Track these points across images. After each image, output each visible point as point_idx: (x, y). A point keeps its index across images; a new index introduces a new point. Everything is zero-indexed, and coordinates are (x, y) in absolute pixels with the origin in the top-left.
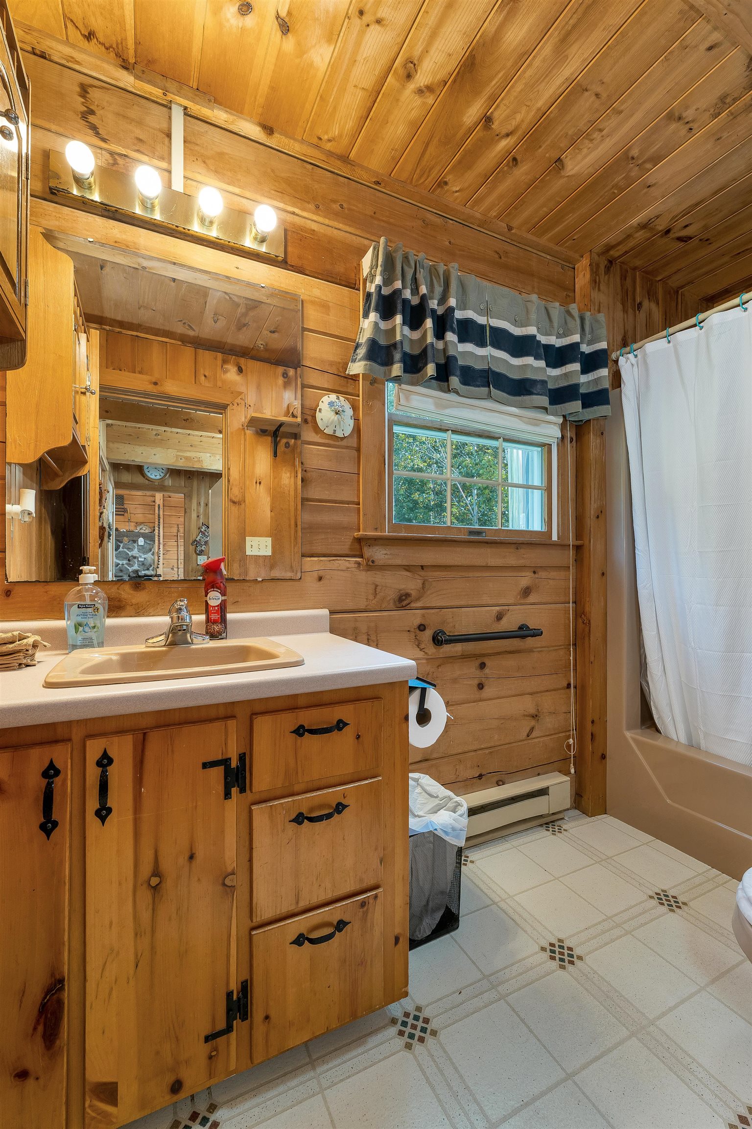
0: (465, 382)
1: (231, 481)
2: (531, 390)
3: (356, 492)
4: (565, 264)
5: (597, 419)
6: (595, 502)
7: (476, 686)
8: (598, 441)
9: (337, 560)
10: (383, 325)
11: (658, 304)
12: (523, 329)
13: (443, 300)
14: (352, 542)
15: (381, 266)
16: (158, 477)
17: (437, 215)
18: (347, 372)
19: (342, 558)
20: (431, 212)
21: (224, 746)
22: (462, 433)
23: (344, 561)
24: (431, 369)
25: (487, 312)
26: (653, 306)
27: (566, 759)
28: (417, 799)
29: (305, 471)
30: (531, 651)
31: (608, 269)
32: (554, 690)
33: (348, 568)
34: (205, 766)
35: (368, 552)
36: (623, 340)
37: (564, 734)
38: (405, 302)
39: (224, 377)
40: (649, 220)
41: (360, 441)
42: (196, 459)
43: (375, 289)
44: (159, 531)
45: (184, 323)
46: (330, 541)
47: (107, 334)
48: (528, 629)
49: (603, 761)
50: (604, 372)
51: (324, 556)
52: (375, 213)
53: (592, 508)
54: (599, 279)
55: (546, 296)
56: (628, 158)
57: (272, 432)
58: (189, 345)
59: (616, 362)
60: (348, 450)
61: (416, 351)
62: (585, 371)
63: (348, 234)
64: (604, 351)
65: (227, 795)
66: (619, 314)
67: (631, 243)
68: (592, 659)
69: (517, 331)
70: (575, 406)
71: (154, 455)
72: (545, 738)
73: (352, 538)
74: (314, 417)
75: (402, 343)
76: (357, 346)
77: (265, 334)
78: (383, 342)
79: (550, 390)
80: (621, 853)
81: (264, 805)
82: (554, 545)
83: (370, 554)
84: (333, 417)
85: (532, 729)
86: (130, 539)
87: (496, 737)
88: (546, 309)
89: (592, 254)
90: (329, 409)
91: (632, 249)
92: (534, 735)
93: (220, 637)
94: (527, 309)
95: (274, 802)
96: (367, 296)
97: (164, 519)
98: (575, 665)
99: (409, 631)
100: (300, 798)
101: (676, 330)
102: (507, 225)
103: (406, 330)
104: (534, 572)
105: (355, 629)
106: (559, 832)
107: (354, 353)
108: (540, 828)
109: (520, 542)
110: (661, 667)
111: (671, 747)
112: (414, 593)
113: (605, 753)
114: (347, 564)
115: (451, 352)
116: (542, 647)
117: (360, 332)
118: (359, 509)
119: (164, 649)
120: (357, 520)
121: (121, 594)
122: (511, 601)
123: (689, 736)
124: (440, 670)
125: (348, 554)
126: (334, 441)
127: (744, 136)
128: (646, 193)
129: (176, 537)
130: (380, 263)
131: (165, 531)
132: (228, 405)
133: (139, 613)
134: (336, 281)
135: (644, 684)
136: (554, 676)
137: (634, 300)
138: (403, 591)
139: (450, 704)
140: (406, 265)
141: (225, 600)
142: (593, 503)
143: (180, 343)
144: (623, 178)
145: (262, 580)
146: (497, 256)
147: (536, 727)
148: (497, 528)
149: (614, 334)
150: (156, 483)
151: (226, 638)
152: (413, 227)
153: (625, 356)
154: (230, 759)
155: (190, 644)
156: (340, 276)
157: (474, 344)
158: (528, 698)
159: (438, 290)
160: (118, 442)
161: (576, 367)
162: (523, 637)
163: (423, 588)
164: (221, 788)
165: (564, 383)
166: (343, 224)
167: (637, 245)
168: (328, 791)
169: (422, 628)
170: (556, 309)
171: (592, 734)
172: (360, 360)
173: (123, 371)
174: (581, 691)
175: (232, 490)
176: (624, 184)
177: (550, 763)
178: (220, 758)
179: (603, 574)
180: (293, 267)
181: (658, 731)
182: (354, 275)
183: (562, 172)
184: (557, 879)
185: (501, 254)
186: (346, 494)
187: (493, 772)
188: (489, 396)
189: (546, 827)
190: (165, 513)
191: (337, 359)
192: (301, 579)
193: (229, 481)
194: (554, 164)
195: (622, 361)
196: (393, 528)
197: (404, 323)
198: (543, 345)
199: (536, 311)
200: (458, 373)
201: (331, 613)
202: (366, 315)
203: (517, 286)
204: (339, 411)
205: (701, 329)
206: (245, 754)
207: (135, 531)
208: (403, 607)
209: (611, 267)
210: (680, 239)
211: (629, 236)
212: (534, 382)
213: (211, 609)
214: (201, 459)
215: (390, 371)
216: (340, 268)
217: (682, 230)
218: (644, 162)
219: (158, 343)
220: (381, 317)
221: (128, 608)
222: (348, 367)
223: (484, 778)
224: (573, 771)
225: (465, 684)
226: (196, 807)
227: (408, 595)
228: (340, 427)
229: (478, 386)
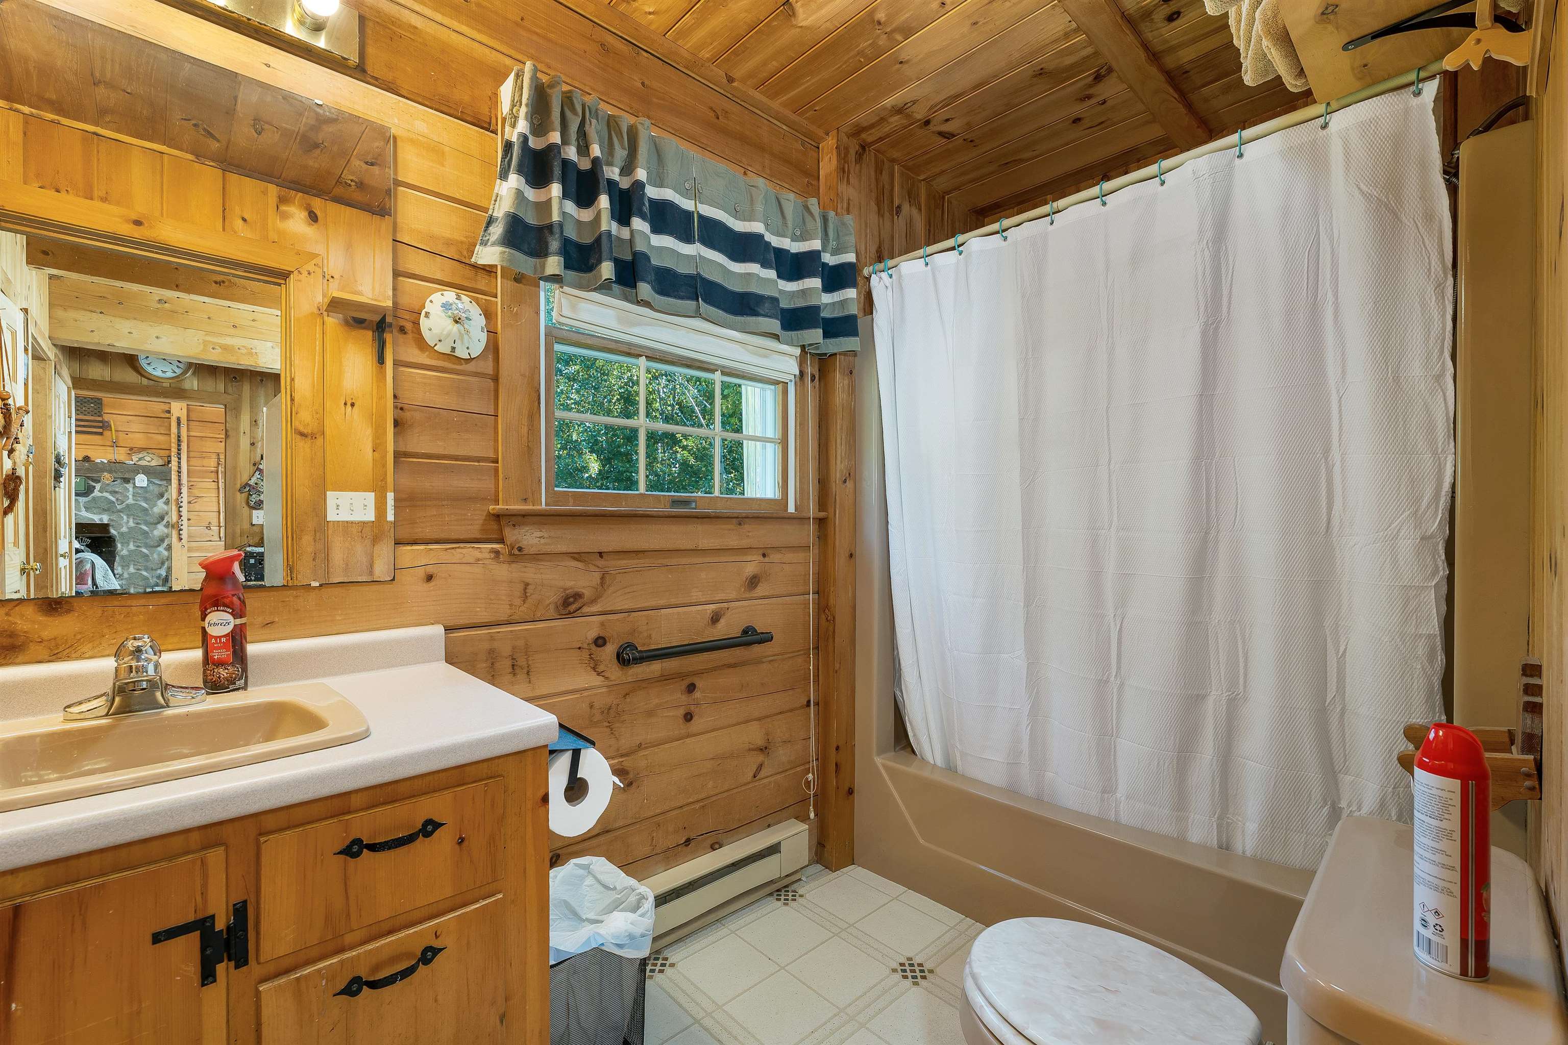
0: (662, 292)
1: (296, 400)
2: (756, 308)
3: (492, 443)
4: (807, 140)
5: (845, 353)
6: (841, 462)
7: (682, 717)
8: (846, 382)
9: (458, 547)
10: (531, 194)
11: (920, 210)
12: (747, 223)
13: (627, 169)
14: (485, 520)
15: (527, 105)
16: (170, 374)
17: (623, 41)
18: (473, 260)
19: (468, 545)
20: (614, 33)
21: (199, 899)
22: (661, 360)
23: (471, 549)
24: (607, 270)
25: (695, 194)
26: (915, 212)
27: (805, 800)
28: (586, 895)
29: (402, 409)
30: (758, 662)
31: (860, 157)
32: (791, 710)
33: (479, 560)
34: (157, 938)
35: (511, 535)
36: (877, 252)
37: (802, 768)
38: (566, 163)
39: (282, 225)
40: (905, 105)
41: (498, 363)
42: (244, 351)
43: (518, 139)
44: (179, 463)
45: (195, 125)
46: (447, 519)
47: (26, 123)
48: (755, 633)
49: (851, 797)
50: (851, 293)
51: (437, 542)
52: (522, 19)
53: (838, 468)
54: (848, 166)
55: (780, 180)
56: (874, 21)
57: (375, 324)
58: (211, 164)
59: (868, 279)
60: (477, 379)
61: (587, 240)
62: (829, 287)
63: (476, 44)
64: (850, 265)
65: (208, 975)
66: (873, 217)
67: (886, 129)
68: (837, 666)
69: (739, 226)
70: (815, 335)
71: (157, 337)
72: (778, 776)
73: (485, 514)
74: (416, 324)
75: (561, 225)
76: (490, 221)
77: (357, 166)
78: (531, 219)
79: (783, 311)
80: (866, 916)
81: (283, 980)
82: (791, 518)
83: (514, 538)
84: (450, 327)
85: (760, 767)
86: (116, 475)
87: (711, 784)
88: (778, 199)
89: (840, 133)
90: (443, 314)
91: (888, 136)
92: (763, 773)
93: (231, 687)
94: (752, 197)
95: (305, 970)
96: (506, 146)
97: (191, 444)
98: (817, 676)
99: (580, 648)
100: (354, 953)
101: (933, 251)
102: (726, 74)
103: (570, 207)
104: (764, 555)
105: (491, 652)
106: (793, 900)
107: (485, 231)
108: (769, 899)
109: (744, 515)
110: (916, 673)
111: (926, 773)
112: (587, 593)
113: (852, 786)
114: (477, 554)
115: (640, 247)
116: (774, 656)
117: (495, 201)
118: (496, 470)
119: (104, 721)
120: (493, 486)
121: (16, 623)
122: (733, 595)
123: (947, 757)
124: (628, 700)
125: (477, 539)
126: (454, 364)
127: (1002, 26)
128: (898, 70)
129: (213, 475)
130: (524, 101)
131: (191, 463)
132: (290, 272)
133: (59, 656)
134: (455, 113)
135: (898, 693)
136: (791, 692)
137: (892, 202)
138: (570, 591)
139: (643, 746)
140: (569, 109)
141: (242, 626)
142: (839, 462)
143: (190, 157)
144: (870, 44)
145: (321, 585)
146: (712, 114)
147: (766, 763)
148: (713, 495)
149: (866, 243)
150: (164, 385)
151: (245, 688)
152: (585, 52)
153: (878, 274)
154: (213, 917)
155: (163, 707)
156: (463, 107)
157: (674, 237)
158: (754, 726)
159: (621, 154)
160: (77, 308)
161: (815, 283)
162: (749, 644)
163: (602, 584)
164: (193, 969)
165: (800, 303)
166: (468, 26)
167: (893, 132)
168: (407, 932)
169: (600, 642)
170: (791, 201)
171: (836, 765)
172: (493, 244)
173: (64, 193)
174: (824, 707)
175: (299, 415)
176: (871, 53)
177: (783, 809)
178: (191, 918)
179: (851, 555)
180: (377, 80)
181: (913, 752)
182: (487, 110)
183: (793, 19)
184: (783, 968)
185: (719, 114)
186: (475, 446)
187: (706, 834)
188: (698, 314)
189: (777, 895)
190: (192, 434)
191: (458, 236)
192: (393, 579)
193: (292, 400)
194: (782, 7)
195: (874, 279)
196: (554, 497)
197: (565, 195)
198: (775, 248)
199: (764, 202)
200: (652, 277)
201: (448, 629)
202: (504, 176)
203: (740, 161)
204: (460, 319)
205: (960, 254)
206: (245, 902)
207: (127, 462)
208: (570, 613)
209: (863, 155)
210: (941, 134)
211: (882, 120)
212: (760, 299)
213: (213, 641)
214: (254, 351)
215: (543, 267)
216: (461, 94)
217: (943, 124)
218: (893, 31)
219: (145, 152)
220: (527, 182)
221: (32, 647)
222: (475, 252)
223: (693, 844)
224: (812, 815)
225: (666, 716)
226: (139, 1013)
227: (577, 596)
228: (462, 343)
229: (682, 298)
